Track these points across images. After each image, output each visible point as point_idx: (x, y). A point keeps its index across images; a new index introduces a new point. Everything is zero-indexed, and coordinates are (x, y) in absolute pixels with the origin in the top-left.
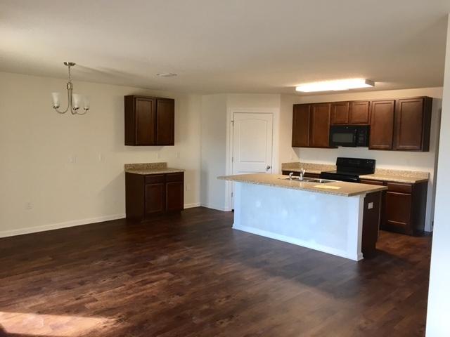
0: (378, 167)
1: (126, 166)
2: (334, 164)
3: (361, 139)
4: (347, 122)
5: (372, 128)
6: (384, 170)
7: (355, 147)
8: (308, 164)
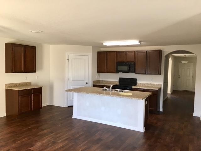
0: (138, 82)
1: (6, 85)
2: (118, 80)
3: (131, 69)
4: (124, 61)
5: (136, 64)
6: (141, 83)
7: (128, 72)
8: (104, 81)
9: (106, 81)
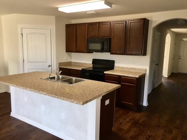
0: (116, 65)
3: (105, 47)
4: (97, 36)
5: (112, 40)
7: (102, 52)
8: (76, 63)
9: (78, 63)
